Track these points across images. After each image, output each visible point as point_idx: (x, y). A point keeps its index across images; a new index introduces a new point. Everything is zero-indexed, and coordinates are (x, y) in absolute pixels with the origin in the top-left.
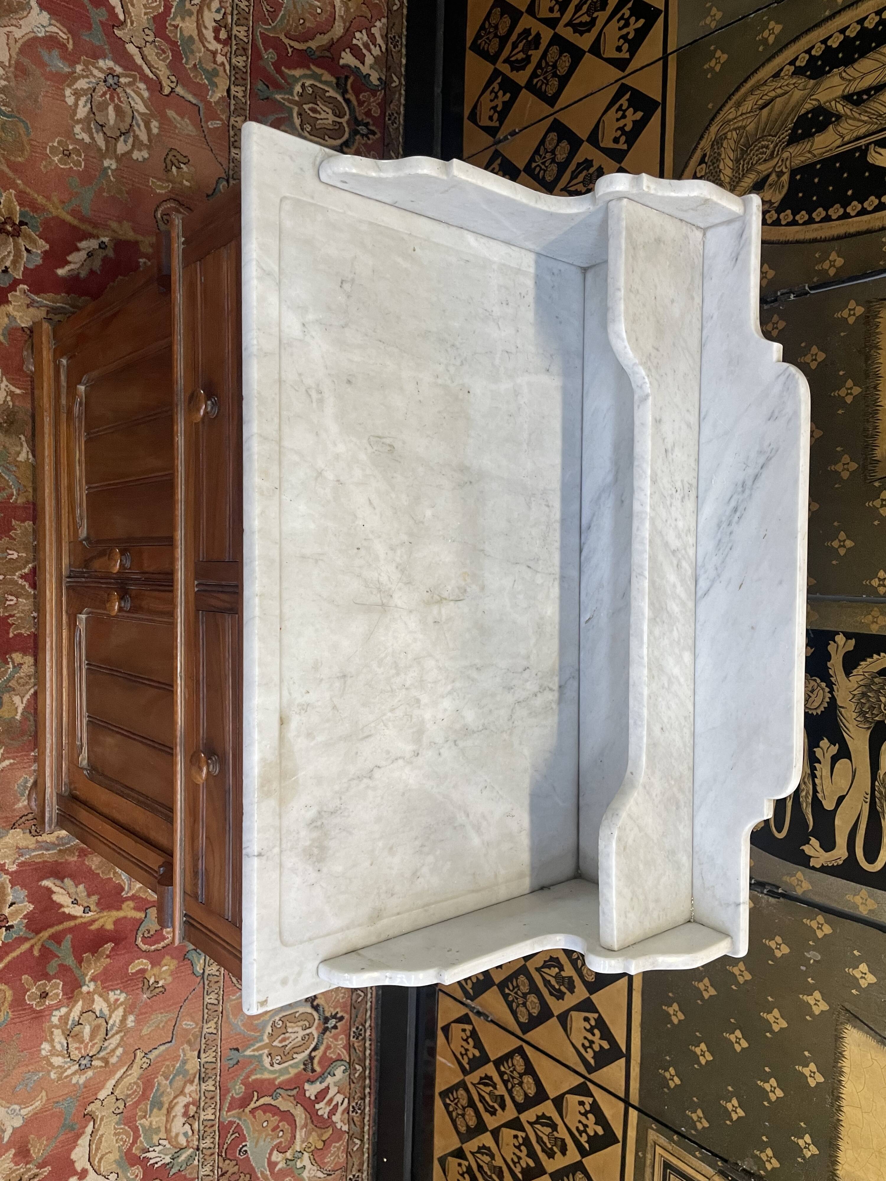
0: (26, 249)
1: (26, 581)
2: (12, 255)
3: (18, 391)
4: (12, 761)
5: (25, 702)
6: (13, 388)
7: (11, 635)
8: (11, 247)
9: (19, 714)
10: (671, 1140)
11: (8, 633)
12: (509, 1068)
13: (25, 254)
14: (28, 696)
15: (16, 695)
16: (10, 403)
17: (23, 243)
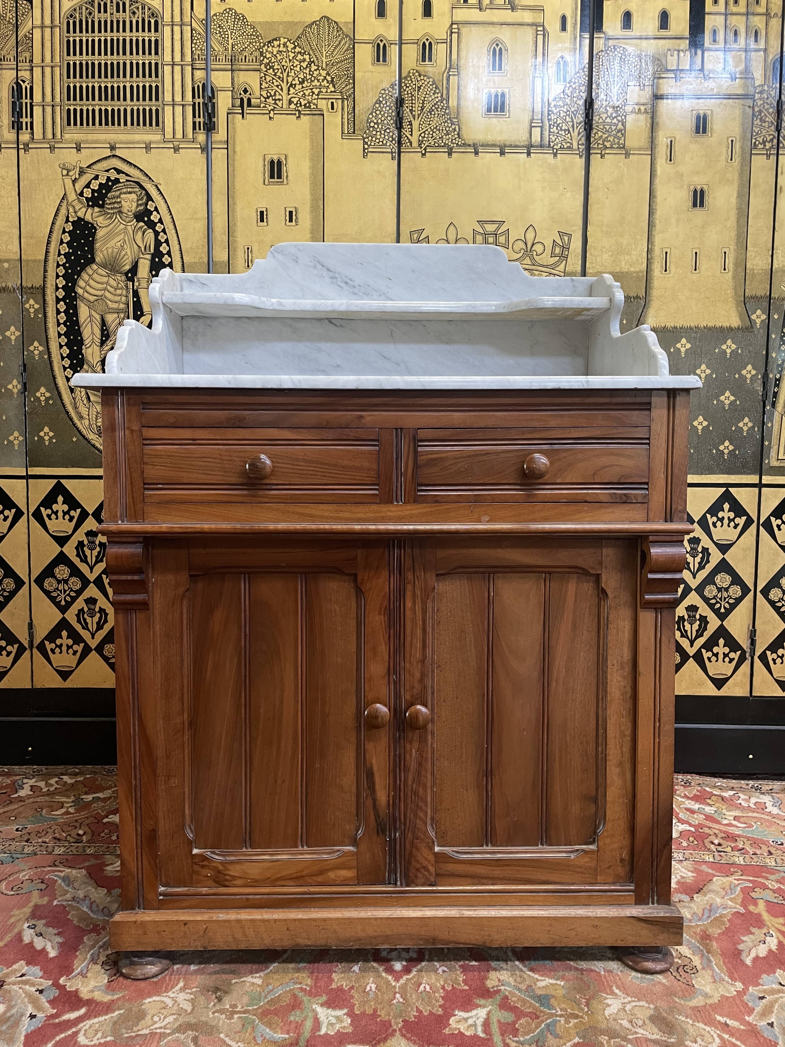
0: (21, 976)
1: (402, 977)
2: (23, 987)
3: (181, 984)
4: (614, 988)
5: (543, 978)
6: (178, 988)
7: (466, 988)
8: (16, 987)
9: (558, 982)
10: (770, 446)
11: (464, 990)
13: (24, 978)
14: (537, 976)
15: (536, 985)
16: (195, 989)
17: (13, 979)
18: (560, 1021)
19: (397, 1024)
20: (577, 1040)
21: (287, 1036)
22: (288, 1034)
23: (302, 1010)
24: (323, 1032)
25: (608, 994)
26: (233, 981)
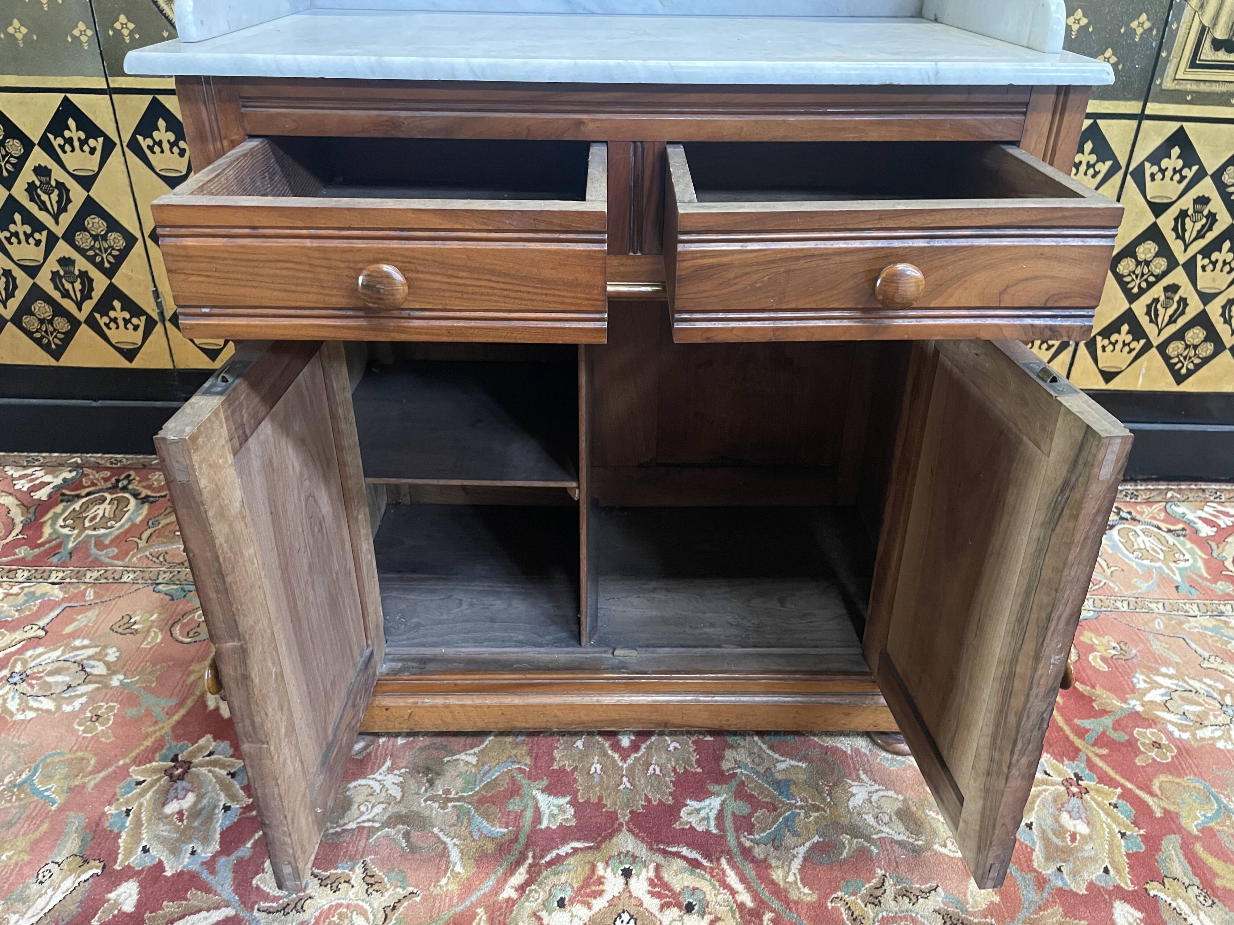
0: (209, 755)
1: (629, 756)
2: (213, 769)
3: (388, 763)
4: (861, 772)
5: (783, 759)
6: (384, 768)
7: (699, 770)
8: (204, 770)
9: (800, 764)
10: (1167, 60)
11: (697, 773)
12: (1133, 280)
13: (213, 757)
14: (777, 756)
15: (775, 767)
16: (403, 770)
17: (201, 758)
18: (799, 814)
19: (624, 817)
20: (816, 839)
21: (506, 830)
22: (507, 828)
23: (522, 797)
24: (544, 825)
25: (853, 781)
26: (446, 759)
